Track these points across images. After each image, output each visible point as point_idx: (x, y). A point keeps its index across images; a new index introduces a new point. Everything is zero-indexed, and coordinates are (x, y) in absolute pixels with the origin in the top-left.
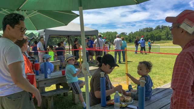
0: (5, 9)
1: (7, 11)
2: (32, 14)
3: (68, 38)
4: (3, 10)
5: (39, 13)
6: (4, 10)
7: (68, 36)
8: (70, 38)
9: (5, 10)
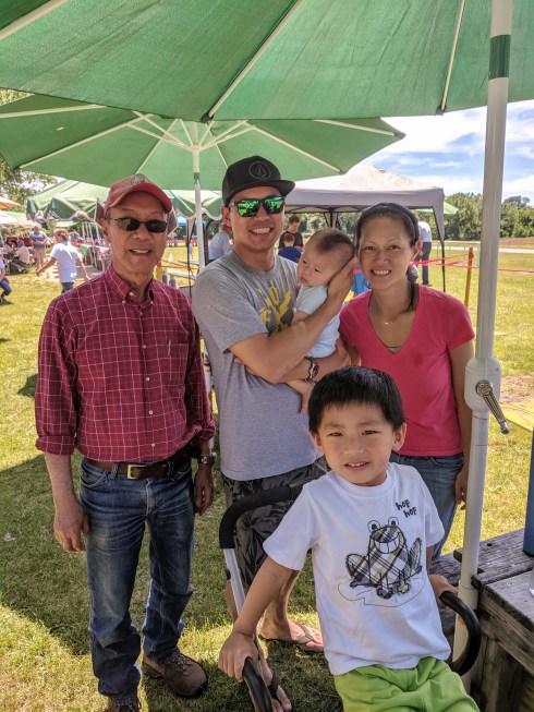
0: (144, 113)
1: (151, 118)
2: (230, 130)
3: (328, 216)
4: (137, 117)
5: (255, 128)
6: (142, 117)
7: (331, 210)
8: (334, 215)
9: (145, 118)
